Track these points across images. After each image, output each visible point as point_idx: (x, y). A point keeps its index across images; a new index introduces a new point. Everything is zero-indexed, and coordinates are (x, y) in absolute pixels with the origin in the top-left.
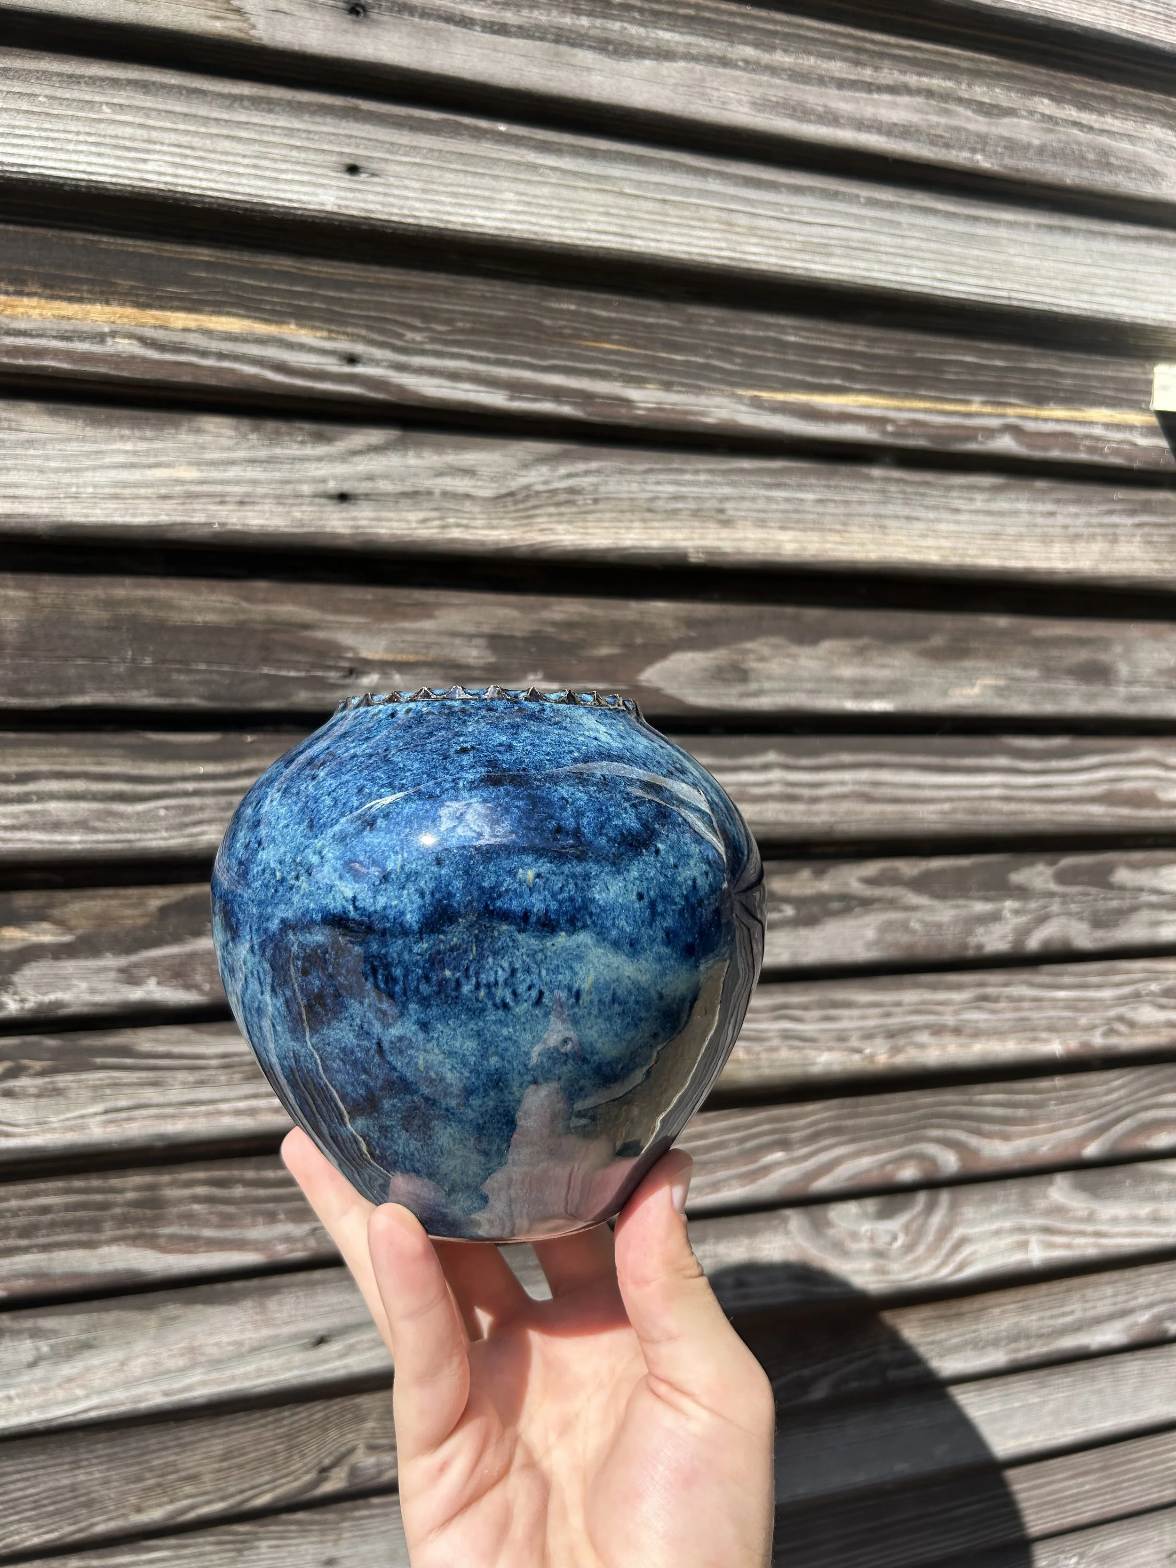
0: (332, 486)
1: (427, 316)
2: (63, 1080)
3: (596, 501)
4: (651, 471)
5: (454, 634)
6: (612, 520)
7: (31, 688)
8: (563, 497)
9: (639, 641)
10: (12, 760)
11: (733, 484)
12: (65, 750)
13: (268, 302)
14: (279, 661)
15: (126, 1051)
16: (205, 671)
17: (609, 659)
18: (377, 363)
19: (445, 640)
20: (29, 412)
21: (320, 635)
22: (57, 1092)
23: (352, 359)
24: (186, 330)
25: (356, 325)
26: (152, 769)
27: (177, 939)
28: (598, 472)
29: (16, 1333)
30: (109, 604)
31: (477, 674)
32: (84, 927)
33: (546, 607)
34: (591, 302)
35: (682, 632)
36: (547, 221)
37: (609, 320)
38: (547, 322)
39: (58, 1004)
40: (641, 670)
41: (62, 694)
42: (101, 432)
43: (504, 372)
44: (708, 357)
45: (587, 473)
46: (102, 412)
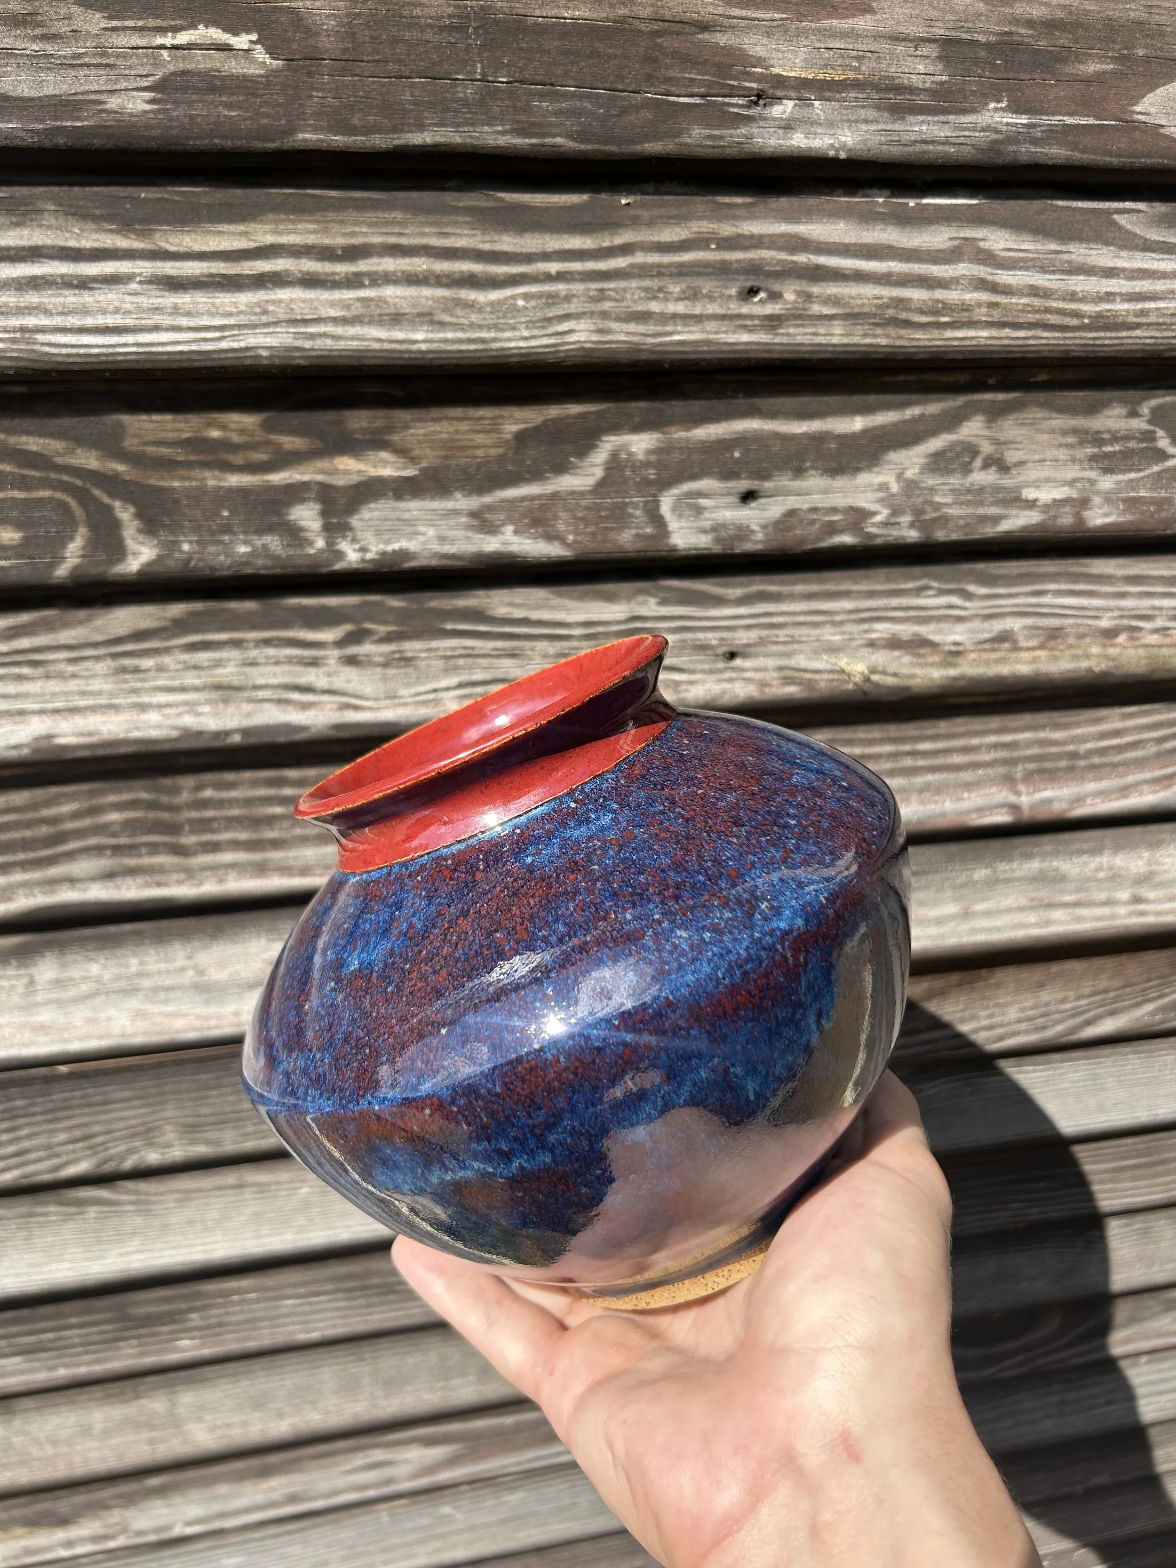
2: (411, 647)
5: (897, 39)
7: (356, 121)
9: (1141, 52)
10: (336, 227)
12: (398, 215)
14: (668, 80)
15: (479, 616)
16: (573, 95)
17: (1098, 79)
19: (884, 46)
21: (722, 39)
22: (406, 661)
26: (507, 243)
27: (537, 476)
31: (922, 100)
32: (430, 457)
39: (404, 554)
40: (1137, 99)
41: (395, 130)
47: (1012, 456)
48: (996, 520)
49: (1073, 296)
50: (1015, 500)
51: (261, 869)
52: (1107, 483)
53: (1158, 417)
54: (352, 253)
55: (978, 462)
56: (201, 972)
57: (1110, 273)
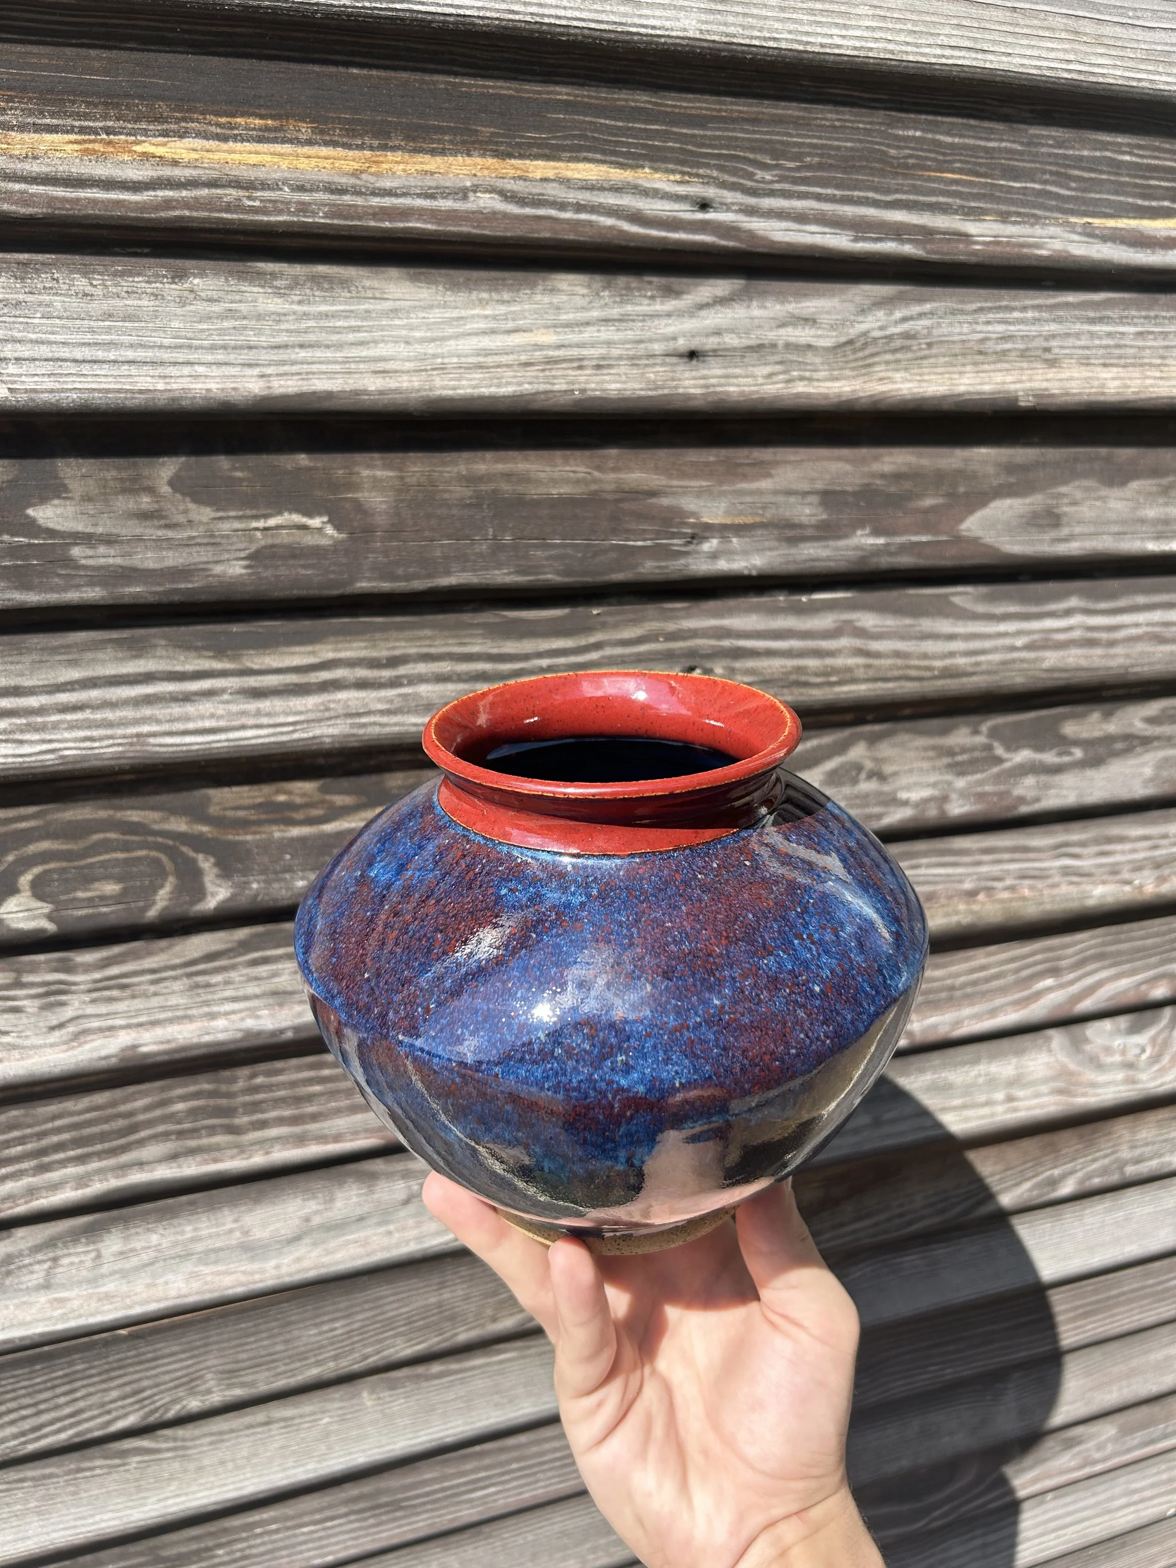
0: (682, 344)
1: (778, 152)
3: (930, 345)
4: (981, 310)
5: (789, 493)
6: (946, 364)
7: (400, 571)
8: (898, 343)
9: (962, 490)
10: (382, 644)
11: (1058, 320)
12: (428, 632)
13: (624, 144)
14: (628, 531)
16: (559, 545)
17: (933, 509)
18: (727, 208)
19: (781, 499)
20: (391, 279)
21: (665, 501)
23: (704, 205)
24: (545, 180)
25: (708, 166)
26: (510, 647)
28: (932, 313)
29: (389, 1176)
30: (471, 480)
31: (809, 532)
33: (876, 458)
34: (935, 128)
35: (1002, 479)
36: (902, 38)
37: (952, 146)
38: (893, 152)
40: (962, 520)
41: (429, 576)
42: (462, 297)
43: (849, 210)
44: (1045, 182)
45: (921, 315)
46: (460, 275)
47: (888, 769)
48: (879, 816)
49: (925, 656)
50: (894, 801)
51: (301, 1140)
52: (961, 783)
53: (994, 733)
54: (393, 662)
55: (863, 775)
56: (246, 1233)
57: (951, 637)
